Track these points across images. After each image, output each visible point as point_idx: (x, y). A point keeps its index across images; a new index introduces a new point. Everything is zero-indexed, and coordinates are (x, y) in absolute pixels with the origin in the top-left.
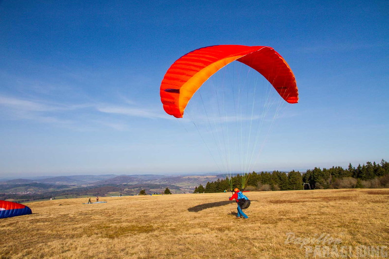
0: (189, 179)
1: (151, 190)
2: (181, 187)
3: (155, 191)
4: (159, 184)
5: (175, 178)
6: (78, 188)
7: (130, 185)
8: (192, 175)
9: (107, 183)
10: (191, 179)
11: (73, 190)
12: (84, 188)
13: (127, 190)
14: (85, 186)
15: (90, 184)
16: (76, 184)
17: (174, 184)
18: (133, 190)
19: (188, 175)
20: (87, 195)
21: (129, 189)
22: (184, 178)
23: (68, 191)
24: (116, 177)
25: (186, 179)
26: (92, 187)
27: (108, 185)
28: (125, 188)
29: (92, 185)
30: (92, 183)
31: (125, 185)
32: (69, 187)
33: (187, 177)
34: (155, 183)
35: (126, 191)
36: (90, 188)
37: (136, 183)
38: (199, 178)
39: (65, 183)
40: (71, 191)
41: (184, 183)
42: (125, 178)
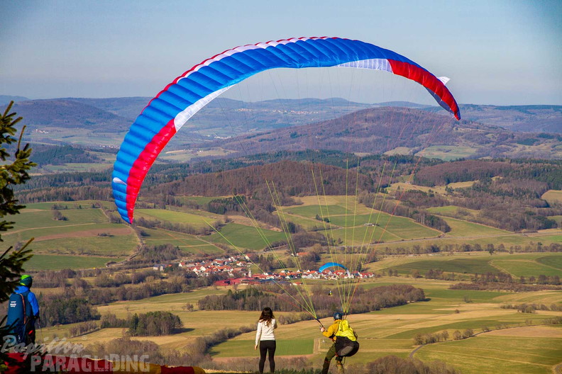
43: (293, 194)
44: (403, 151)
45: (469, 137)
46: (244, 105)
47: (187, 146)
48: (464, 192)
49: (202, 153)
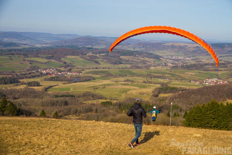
0: (173, 47)
1: (122, 57)
2: (161, 57)
3: (127, 59)
4: (132, 50)
5: (155, 44)
6: (29, 48)
7: (95, 49)
8: (178, 42)
9: (67, 44)
10: (176, 47)
11: (24, 49)
12: (37, 48)
13: (91, 54)
14: (39, 46)
15: (45, 44)
16: (29, 43)
17: (152, 52)
18: (98, 55)
19: (172, 42)
20: (39, 57)
21: (93, 53)
22: (166, 44)
23: (15, 50)
24: (79, 38)
25: (168, 46)
26: (47, 47)
27: (69, 46)
28: (88, 52)
29: (48, 45)
30: (48, 43)
31: (89, 48)
32: (19, 46)
33: (171, 44)
34: (128, 49)
35: (89, 56)
36: (45, 49)
37: (103, 47)
38: (186, 46)
39: (15, 41)
40: (19, 50)
41: (165, 51)
42: (89, 39)
43: (65, 55)
44: (90, 46)
45: (104, 44)
46: (53, 35)
47: (41, 44)
48: (103, 56)
49: (44, 45)
